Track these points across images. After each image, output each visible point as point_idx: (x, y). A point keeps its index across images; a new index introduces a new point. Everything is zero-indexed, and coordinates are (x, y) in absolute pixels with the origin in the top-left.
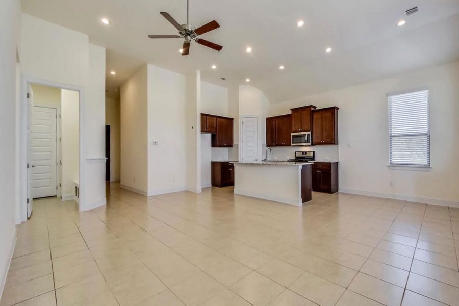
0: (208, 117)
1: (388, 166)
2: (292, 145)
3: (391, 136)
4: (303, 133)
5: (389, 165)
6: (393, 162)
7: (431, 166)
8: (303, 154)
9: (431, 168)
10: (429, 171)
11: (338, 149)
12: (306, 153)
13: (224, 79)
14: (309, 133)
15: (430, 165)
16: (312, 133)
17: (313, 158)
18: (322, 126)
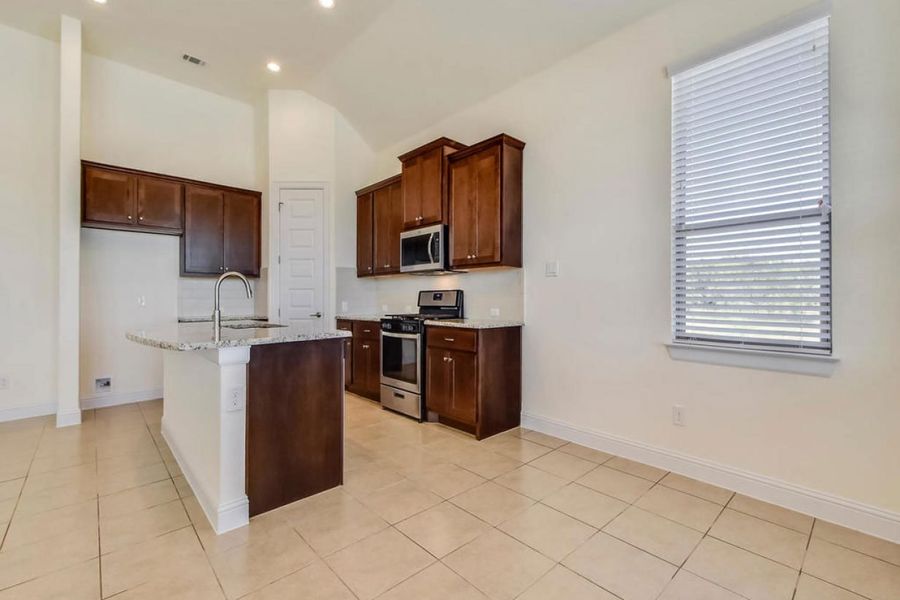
0: (142, 181)
1: (668, 346)
2: (403, 269)
3: (682, 230)
4: (424, 231)
5: (670, 340)
6: (688, 331)
7: (835, 355)
8: (435, 298)
9: (834, 361)
10: (826, 376)
11: (521, 282)
12: (440, 298)
13: (196, 61)
14: (438, 228)
15: (830, 349)
16: (446, 230)
17: (457, 312)
18: (471, 203)
